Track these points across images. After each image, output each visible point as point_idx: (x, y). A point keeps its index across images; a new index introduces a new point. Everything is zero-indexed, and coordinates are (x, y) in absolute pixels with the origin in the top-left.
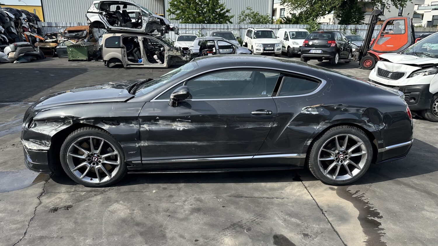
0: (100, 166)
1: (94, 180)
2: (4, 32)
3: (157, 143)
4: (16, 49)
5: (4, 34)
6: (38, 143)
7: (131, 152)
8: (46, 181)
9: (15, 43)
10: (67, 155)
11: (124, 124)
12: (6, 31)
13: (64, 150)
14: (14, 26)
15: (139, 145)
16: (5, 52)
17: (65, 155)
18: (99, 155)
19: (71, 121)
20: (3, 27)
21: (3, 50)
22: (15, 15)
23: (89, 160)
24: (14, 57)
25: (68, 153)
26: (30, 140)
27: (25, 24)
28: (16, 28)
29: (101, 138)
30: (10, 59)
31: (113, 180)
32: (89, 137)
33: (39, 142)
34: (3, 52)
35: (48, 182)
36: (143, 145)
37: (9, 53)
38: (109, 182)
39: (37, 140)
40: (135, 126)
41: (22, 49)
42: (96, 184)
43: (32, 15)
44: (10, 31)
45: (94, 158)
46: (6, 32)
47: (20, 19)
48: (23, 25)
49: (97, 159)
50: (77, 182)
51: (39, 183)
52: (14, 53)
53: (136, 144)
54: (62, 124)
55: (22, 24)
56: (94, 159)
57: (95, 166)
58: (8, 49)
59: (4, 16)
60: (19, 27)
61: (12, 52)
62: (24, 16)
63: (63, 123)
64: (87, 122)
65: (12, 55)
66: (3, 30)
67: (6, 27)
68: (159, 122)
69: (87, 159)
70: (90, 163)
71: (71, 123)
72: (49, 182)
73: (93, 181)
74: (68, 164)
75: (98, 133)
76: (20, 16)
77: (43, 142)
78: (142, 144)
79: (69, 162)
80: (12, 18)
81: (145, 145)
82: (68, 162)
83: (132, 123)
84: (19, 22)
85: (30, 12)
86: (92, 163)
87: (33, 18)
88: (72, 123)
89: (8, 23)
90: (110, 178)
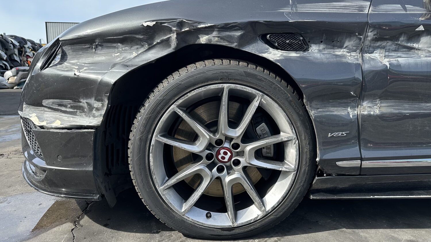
0: (237, 174)
1: (215, 217)
2: (6, 59)
3: (406, 106)
4: (17, 73)
5: (6, 61)
6: (68, 110)
7: (335, 134)
8: (76, 222)
9: (17, 68)
10: (153, 142)
11: (322, 46)
12: (8, 58)
13: (145, 126)
14: (17, 54)
15: (356, 112)
16: (5, 77)
17: (145, 140)
18: (239, 141)
19: (174, 36)
20: (6, 54)
21: (3, 74)
22: (19, 43)
23: (209, 157)
24: (15, 82)
25: (156, 136)
26: (45, 102)
27: (29, 52)
28: (20, 57)
29: (254, 91)
30: (10, 84)
31: (272, 217)
32: (220, 86)
33: (71, 107)
34: (3, 76)
35: (79, 223)
36: (366, 113)
37: (10, 78)
38: (258, 225)
39: (65, 102)
40: (349, 54)
41: (24, 74)
42: (223, 229)
43: (37, 45)
44: (13, 59)
45: (222, 151)
46: (8, 60)
47: (25, 48)
48: (27, 54)
49: (229, 154)
50: (169, 223)
51: (55, 229)
52: (16, 77)
53: (349, 109)
54: (142, 50)
55: (26, 52)
56: (222, 155)
57: (225, 176)
58: (9, 73)
59: (8, 42)
60: (22, 55)
61: (13, 77)
62: (29, 44)
63: (146, 47)
64: (222, 38)
65: (12, 80)
66: (5, 57)
67: (9, 54)
68: (418, 41)
69: (204, 155)
70: (210, 167)
71: (169, 46)
72: (82, 226)
73: (215, 219)
74: (152, 168)
75: (248, 75)
76: (25, 44)
77: (84, 102)
78: (364, 108)
79: (154, 162)
80: (16, 45)
81: (372, 113)
82: (151, 164)
83: (341, 47)
84: (23, 50)
85: (36, 42)
86: (216, 168)
87: (38, 47)
88: (174, 44)
89: (11, 49)
90: (265, 213)
